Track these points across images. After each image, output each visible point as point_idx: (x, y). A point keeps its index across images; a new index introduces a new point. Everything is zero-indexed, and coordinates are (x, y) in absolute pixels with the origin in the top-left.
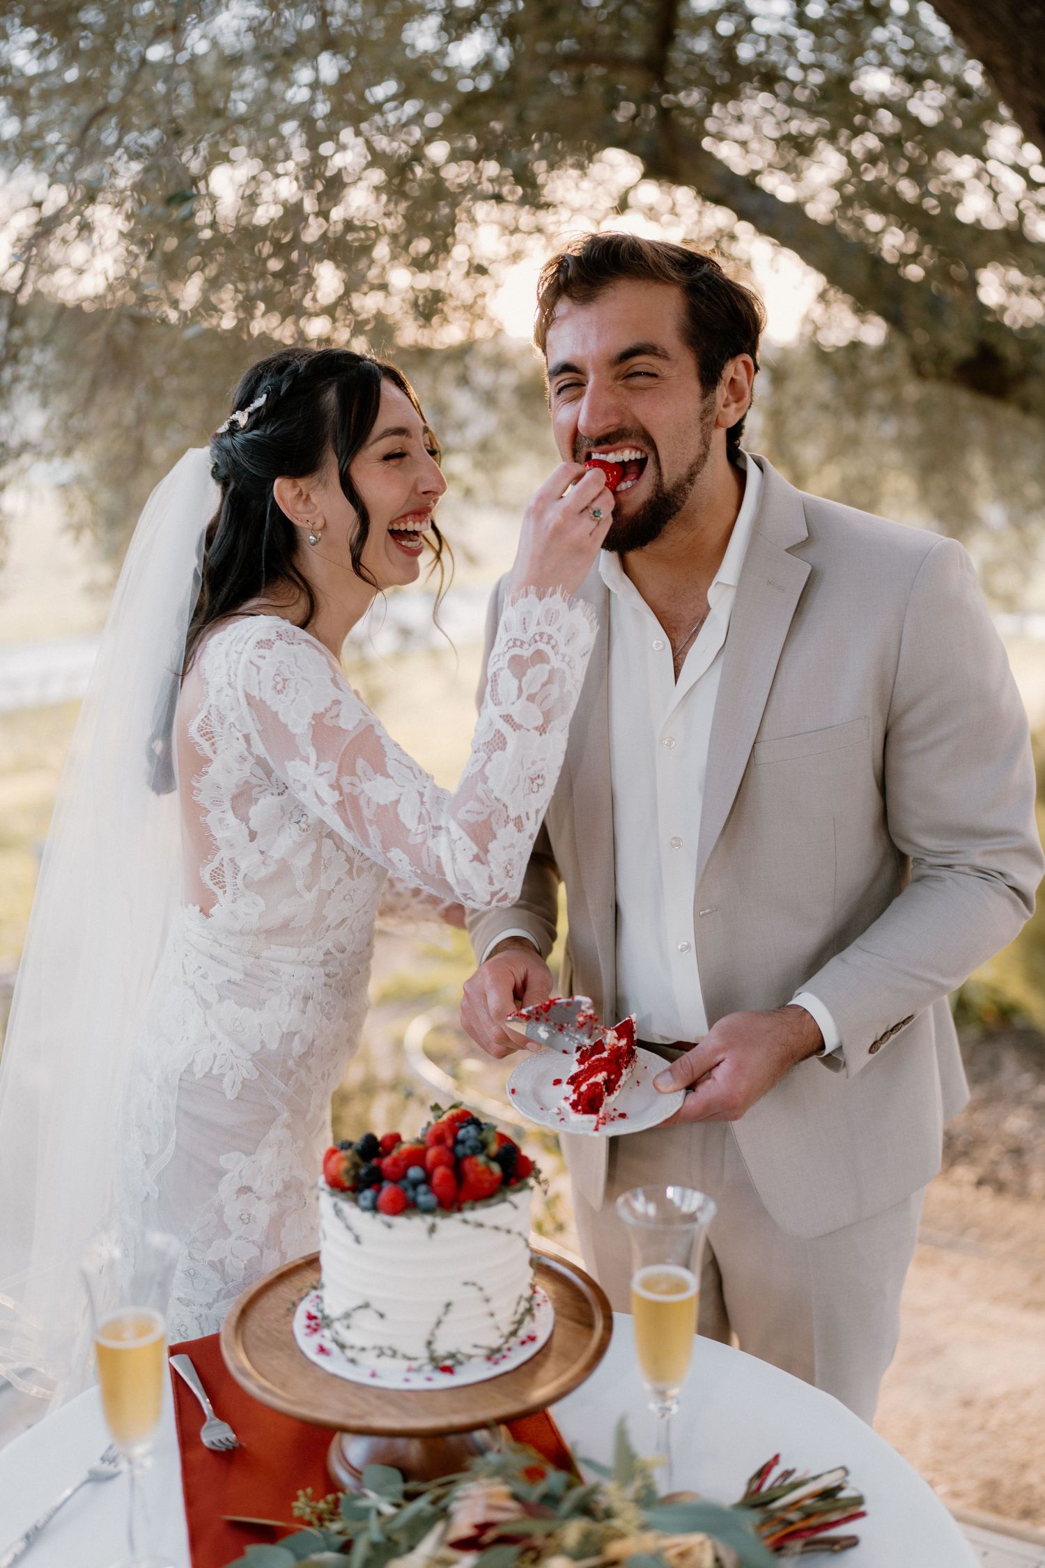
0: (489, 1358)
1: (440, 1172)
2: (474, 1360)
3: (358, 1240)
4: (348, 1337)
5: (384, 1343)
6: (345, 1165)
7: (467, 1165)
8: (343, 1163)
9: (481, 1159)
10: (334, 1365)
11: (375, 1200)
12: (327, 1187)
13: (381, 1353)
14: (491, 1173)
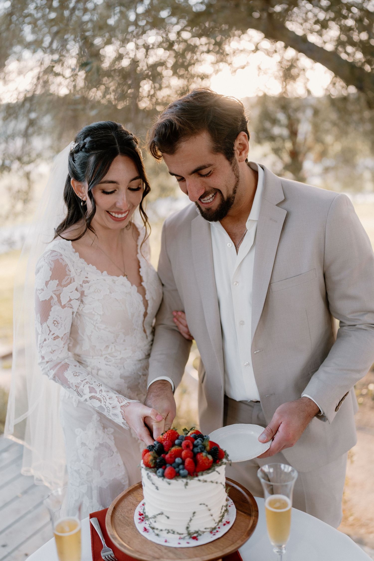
0: (211, 532)
1: (188, 460)
2: (205, 533)
3: (157, 488)
4: (156, 525)
5: (170, 528)
6: (151, 458)
7: (199, 456)
8: (150, 456)
9: (204, 454)
10: (150, 536)
11: (163, 472)
12: (144, 466)
13: (168, 532)
14: (209, 459)
